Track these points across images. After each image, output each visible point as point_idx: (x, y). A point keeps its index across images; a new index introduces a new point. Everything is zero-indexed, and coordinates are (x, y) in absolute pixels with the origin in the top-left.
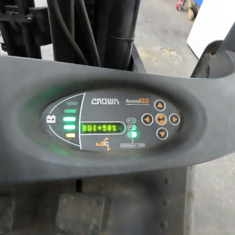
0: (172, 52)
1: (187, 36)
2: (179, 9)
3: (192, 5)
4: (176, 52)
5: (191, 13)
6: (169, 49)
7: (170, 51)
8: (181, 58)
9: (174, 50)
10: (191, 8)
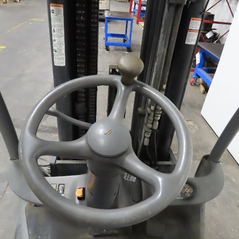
0: (189, 122)
1: (201, 108)
2: (193, 84)
3: (203, 81)
4: (192, 122)
5: (202, 88)
6: (187, 119)
7: (188, 121)
8: (197, 127)
9: (190, 121)
10: (202, 84)
